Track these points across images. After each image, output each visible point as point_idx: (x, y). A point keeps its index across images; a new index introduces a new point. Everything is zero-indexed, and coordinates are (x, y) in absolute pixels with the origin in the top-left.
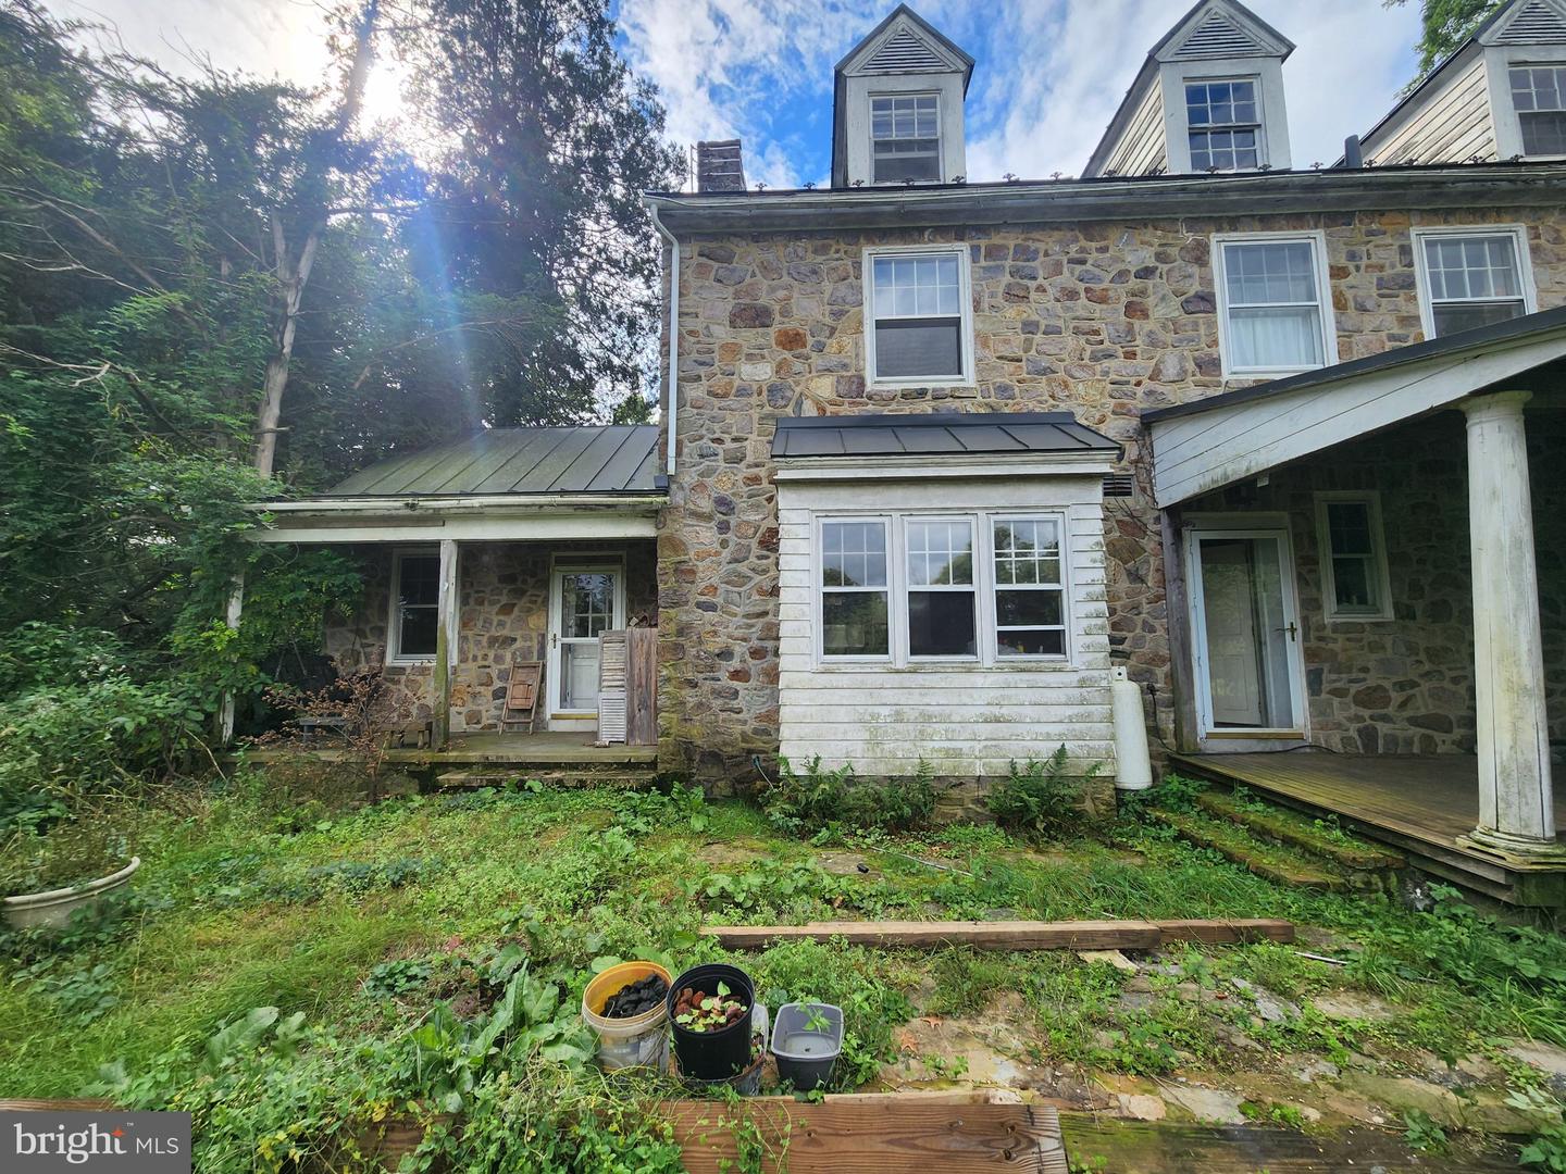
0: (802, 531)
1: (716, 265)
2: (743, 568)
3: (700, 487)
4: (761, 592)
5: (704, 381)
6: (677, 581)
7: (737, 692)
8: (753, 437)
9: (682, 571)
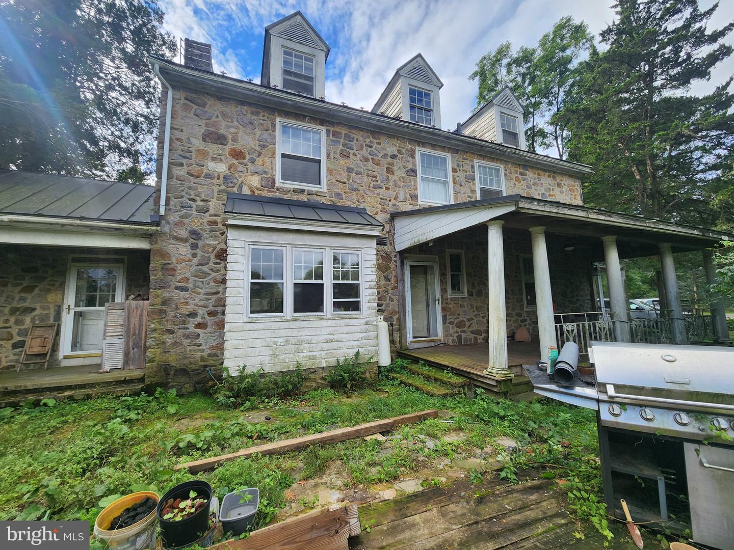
0: (240, 251)
1: (195, 107)
2: (205, 269)
3: (179, 224)
4: (215, 281)
5: (185, 167)
6: (163, 275)
7: (199, 335)
8: (214, 200)
9: (167, 269)
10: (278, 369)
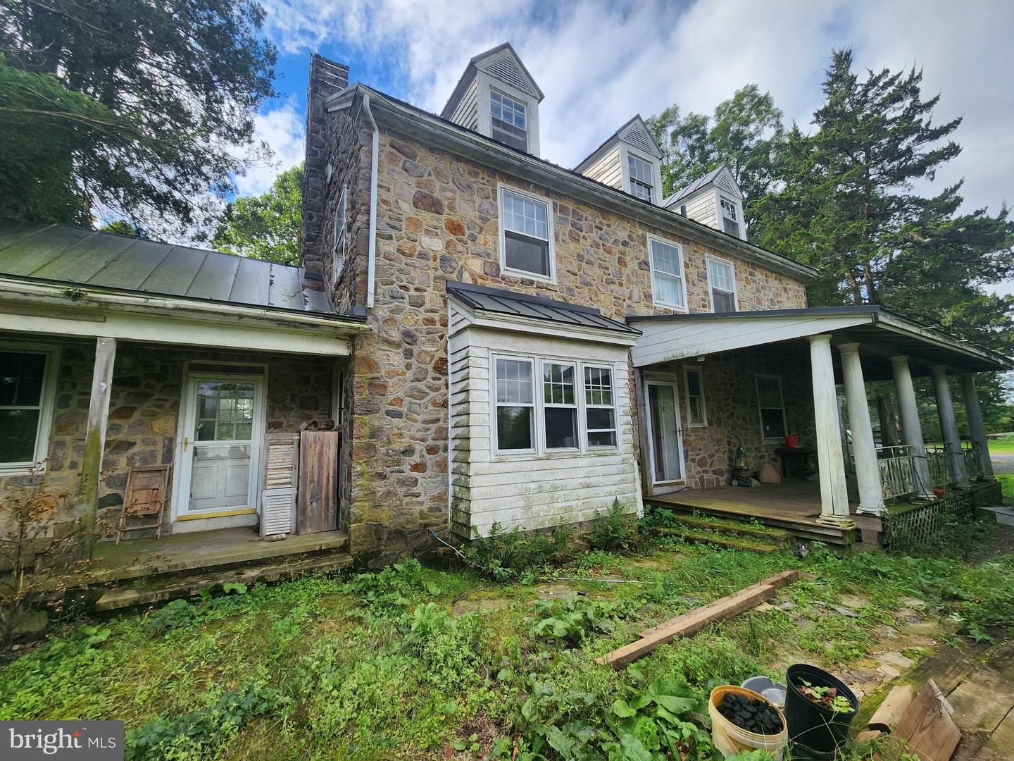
0: (484, 363)
1: (404, 158)
2: (421, 385)
3: (390, 321)
4: (435, 404)
5: (394, 241)
6: (371, 394)
7: (416, 480)
8: (430, 290)
9: (376, 386)
10: (532, 526)
